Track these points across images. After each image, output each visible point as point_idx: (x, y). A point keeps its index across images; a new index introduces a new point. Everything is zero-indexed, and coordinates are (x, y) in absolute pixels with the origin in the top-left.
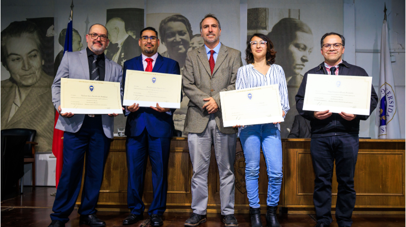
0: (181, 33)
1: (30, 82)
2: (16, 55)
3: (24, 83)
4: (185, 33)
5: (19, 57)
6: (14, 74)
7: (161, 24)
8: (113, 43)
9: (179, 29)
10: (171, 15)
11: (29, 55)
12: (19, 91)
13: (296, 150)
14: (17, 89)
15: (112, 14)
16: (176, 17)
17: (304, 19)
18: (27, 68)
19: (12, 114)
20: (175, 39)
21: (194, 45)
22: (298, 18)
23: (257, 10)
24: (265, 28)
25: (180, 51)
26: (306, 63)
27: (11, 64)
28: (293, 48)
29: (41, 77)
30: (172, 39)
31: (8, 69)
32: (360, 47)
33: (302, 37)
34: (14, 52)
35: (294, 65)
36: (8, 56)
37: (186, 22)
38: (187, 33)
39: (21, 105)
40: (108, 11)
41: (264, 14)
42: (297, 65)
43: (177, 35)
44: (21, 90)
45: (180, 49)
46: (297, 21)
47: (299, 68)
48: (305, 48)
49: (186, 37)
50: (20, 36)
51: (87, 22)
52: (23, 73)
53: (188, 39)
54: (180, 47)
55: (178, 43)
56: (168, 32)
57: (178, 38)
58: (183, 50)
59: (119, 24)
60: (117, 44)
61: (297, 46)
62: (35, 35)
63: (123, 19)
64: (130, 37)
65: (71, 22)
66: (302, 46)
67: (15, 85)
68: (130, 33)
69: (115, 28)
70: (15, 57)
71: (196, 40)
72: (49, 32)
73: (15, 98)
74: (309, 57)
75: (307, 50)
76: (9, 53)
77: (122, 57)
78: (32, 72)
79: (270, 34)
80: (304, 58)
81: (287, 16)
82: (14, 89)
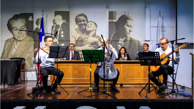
0: (84, 21)
1: (21, 39)
2: (16, 28)
3: (19, 39)
4: (85, 21)
5: (17, 29)
6: (15, 35)
7: (76, 17)
8: (58, 24)
9: (83, 19)
10: (79, 14)
11: (21, 28)
12: (17, 42)
13: (125, 64)
14: (16, 42)
15: (57, 13)
16: (81, 14)
17: (130, 16)
18: (20, 33)
19: (13, 52)
20: (81, 23)
21: (89, 26)
22: (128, 15)
23: (112, 12)
24: (115, 19)
25: (83, 28)
26: (131, 32)
27: (14, 32)
28: (126, 26)
29: (26, 37)
30: (80, 23)
31: (13, 34)
32: (152, 25)
33: (129, 22)
34: (15, 27)
35: (127, 33)
36: (13, 28)
37: (85, 16)
38: (86, 21)
39: (17, 48)
40: (55, 12)
41: (115, 13)
42: (128, 33)
43: (82, 21)
44: (18, 42)
45: (83, 27)
46: (128, 16)
47: (128, 34)
48: (131, 26)
49: (86, 22)
50: (17, 20)
51: (47, 16)
52: (18, 35)
53: (86, 23)
54: (83, 26)
55: (82, 25)
56: (78, 20)
57: (82, 23)
58: (84, 27)
59: (59, 17)
60: (59, 25)
61: (128, 26)
62: (24, 20)
63: (61, 15)
64: (64, 22)
65: (43, 17)
66: (130, 26)
67: (15, 40)
68: (64, 21)
69: (58, 19)
70: (15, 29)
71: (89, 24)
72: (30, 19)
73: (15, 46)
74: (132, 30)
75: (131, 27)
76: (13, 27)
77: (61, 30)
78: (22, 35)
79: (117, 21)
80: (130, 30)
81: (124, 15)
82: (15, 42)
